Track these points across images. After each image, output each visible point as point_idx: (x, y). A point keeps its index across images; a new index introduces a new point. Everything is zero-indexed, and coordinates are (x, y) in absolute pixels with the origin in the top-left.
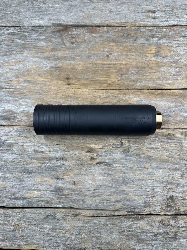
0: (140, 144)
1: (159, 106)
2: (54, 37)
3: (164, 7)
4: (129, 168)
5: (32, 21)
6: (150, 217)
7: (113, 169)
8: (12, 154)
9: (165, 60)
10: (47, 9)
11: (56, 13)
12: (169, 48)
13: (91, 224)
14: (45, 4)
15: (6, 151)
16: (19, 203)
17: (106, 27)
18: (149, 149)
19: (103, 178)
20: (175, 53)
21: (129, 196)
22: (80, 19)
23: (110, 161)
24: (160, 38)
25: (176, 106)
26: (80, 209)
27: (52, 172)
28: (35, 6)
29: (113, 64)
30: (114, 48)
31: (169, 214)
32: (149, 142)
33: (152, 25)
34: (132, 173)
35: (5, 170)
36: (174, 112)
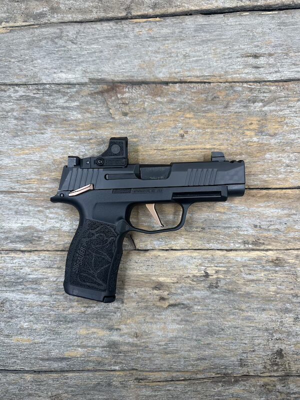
0: (234, 275)
1: (263, 215)
2: (95, 103)
3: (274, 47)
4: (216, 312)
5: (55, 75)
6: (248, 380)
7: (193, 313)
8: (40, 294)
9: (273, 141)
10: (79, 53)
11: (95, 60)
12: (280, 120)
13: (163, 392)
14: (76, 44)
15: (30, 291)
16: (56, 365)
17: (177, 84)
18: (247, 281)
19: (179, 326)
20: (290, 129)
21: (217, 351)
22: (136, 70)
23: (189, 301)
24: (266, 103)
25: (289, 215)
26: (147, 371)
27: (103, 320)
28: (59, 47)
29: (191, 149)
30: (192, 121)
31: (275, 374)
32: (247, 272)
33: (253, 80)
34: (222, 318)
35: (31, 318)
36: (286, 224)
